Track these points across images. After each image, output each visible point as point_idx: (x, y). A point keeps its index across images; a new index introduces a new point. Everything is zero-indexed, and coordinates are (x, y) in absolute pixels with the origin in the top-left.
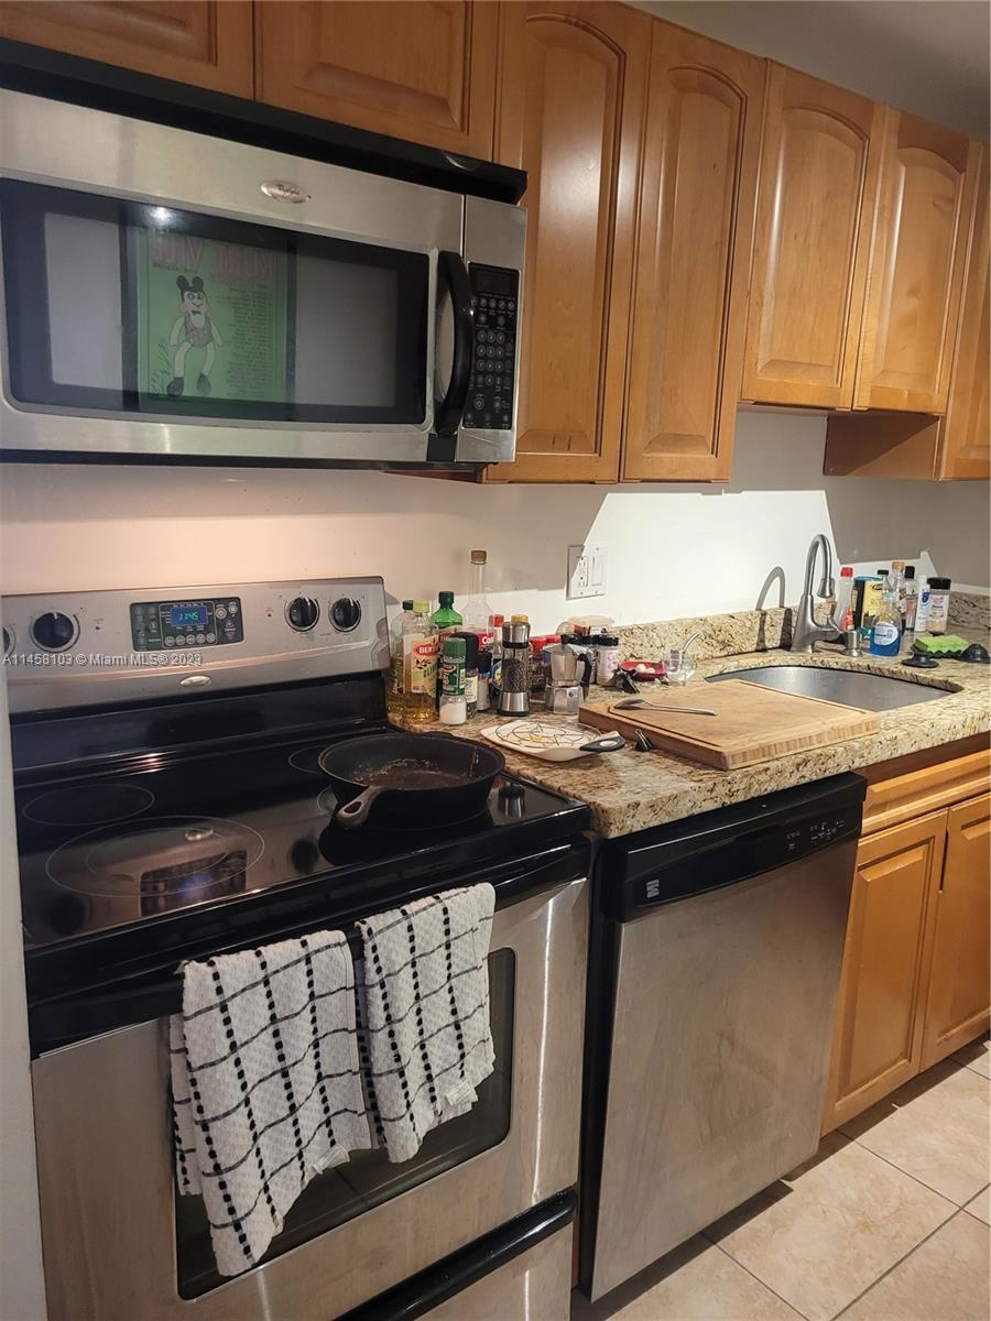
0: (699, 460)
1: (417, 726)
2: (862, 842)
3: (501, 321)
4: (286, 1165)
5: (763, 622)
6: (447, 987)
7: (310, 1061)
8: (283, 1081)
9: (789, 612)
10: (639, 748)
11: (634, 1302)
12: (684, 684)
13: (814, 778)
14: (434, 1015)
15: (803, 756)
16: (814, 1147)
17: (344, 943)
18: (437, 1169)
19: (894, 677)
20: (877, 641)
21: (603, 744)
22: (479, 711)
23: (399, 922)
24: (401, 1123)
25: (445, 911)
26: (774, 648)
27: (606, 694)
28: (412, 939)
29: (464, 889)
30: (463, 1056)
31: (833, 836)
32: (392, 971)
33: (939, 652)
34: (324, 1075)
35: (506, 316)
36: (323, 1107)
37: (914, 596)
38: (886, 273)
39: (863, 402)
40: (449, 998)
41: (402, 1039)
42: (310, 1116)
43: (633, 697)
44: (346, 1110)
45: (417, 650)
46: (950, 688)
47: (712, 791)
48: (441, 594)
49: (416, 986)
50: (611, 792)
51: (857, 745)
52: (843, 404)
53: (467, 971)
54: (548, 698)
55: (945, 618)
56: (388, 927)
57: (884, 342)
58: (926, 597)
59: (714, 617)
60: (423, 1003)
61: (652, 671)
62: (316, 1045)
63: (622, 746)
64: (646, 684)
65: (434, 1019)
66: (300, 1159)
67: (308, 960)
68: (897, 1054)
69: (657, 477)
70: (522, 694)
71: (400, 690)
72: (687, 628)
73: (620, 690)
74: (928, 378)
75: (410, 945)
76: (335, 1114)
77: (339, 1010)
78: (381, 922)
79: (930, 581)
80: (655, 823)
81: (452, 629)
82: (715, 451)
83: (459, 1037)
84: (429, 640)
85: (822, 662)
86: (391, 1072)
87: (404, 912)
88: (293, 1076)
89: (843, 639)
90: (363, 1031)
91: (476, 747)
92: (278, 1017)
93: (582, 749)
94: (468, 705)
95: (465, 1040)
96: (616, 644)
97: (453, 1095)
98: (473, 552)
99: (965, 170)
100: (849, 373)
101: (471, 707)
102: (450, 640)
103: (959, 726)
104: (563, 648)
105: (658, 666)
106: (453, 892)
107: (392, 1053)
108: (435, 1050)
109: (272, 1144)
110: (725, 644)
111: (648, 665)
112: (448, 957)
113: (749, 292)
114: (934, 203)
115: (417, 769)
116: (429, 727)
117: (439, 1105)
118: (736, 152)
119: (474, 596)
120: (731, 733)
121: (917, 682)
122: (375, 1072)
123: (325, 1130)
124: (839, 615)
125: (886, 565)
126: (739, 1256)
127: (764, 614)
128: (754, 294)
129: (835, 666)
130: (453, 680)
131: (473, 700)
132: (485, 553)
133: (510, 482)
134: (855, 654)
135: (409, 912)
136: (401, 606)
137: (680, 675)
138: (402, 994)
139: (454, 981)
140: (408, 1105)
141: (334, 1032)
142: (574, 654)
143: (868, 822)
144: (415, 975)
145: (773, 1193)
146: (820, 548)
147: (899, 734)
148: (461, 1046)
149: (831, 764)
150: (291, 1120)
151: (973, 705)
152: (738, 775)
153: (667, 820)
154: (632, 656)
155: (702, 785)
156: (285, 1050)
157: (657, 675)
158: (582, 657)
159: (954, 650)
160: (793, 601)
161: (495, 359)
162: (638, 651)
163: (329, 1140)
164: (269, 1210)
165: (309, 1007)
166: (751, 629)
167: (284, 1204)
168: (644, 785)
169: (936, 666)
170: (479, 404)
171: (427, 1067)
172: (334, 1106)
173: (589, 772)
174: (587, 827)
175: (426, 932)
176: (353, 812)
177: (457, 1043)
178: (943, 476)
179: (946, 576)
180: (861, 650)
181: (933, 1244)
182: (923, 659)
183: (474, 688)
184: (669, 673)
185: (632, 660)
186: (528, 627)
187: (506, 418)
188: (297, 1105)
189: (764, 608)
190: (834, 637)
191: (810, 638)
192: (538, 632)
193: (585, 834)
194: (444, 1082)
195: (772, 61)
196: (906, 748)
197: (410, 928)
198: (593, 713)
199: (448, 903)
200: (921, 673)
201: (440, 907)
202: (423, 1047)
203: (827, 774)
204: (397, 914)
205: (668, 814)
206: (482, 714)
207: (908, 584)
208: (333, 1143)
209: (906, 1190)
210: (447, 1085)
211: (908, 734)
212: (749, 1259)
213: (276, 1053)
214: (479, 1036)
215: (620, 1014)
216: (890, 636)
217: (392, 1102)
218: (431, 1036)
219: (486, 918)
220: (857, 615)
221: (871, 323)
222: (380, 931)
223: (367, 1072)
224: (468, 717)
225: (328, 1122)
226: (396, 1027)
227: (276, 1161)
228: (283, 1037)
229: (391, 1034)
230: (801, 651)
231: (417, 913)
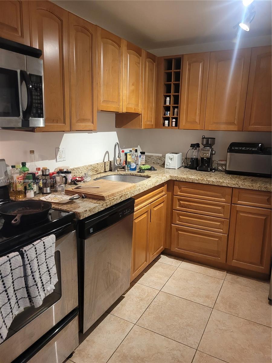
0: (89, 125)
1: (20, 199)
2: (134, 213)
3: (38, 89)
4: (8, 314)
5: (105, 165)
6: (45, 262)
7: (12, 287)
8: (6, 293)
9: (111, 162)
10: (83, 198)
11: (93, 332)
12: (89, 182)
13: (124, 200)
14: (43, 269)
15: (121, 195)
16: (129, 286)
17: (19, 255)
18: (43, 310)
19: (136, 175)
20: (131, 168)
21: (75, 197)
22: (37, 194)
23: (32, 247)
24: (38, 297)
25: (44, 243)
26: (108, 171)
27: (70, 186)
28: (36, 251)
29: (47, 237)
30: (51, 278)
31: (129, 213)
32: (32, 260)
33: (145, 169)
34: (15, 290)
35: (40, 88)
36: (16, 298)
37: (138, 156)
38: (127, 80)
39: (125, 111)
40: (46, 264)
41: (36, 276)
42: (13, 301)
43: (78, 186)
44: (22, 298)
45: (18, 179)
46: (148, 177)
47: (102, 205)
48: (22, 163)
49: (38, 263)
50: (79, 209)
51: (132, 191)
52: (120, 111)
53: (50, 257)
54: (55, 188)
55: (145, 161)
56: (30, 249)
57: (128, 96)
58: (140, 157)
59: (93, 164)
60: (40, 267)
61: (80, 179)
62: (13, 282)
63: (80, 198)
64: (79, 182)
65: (43, 270)
66: (12, 312)
67: (10, 260)
68: (144, 261)
69: (79, 130)
70: (49, 188)
71: (13, 190)
72: (87, 168)
73: (73, 185)
74: (137, 105)
75: (36, 253)
76: (19, 300)
77: (19, 272)
78: (28, 248)
79: (141, 152)
80: (91, 214)
81: (26, 172)
82: (93, 123)
83: (50, 274)
84: (21, 176)
85: (120, 173)
86: (34, 285)
87: (33, 245)
88: (8, 291)
89: (124, 168)
90: (26, 276)
91: (42, 202)
92: (3, 277)
93: (70, 199)
94: (34, 192)
95: (51, 274)
96: (71, 173)
97: (49, 289)
98: (30, 151)
99: (141, 56)
100: (121, 104)
101: (35, 193)
102: (27, 175)
103: (152, 185)
104: (59, 175)
105: (82, 178)
106: (45, 238)
107: (34, 280)
108: (44, 278)
109: (4, 310)
110: (96, 171)
111: (79, 178)
112: (45, 254)
113: (97, 83)
114: (136, 64)
115: (25, 210)
116: (24, 199)
117: (46, 291)
118: (91, 48)
119: (32, 163)
120: (105, 191)
121: (141, 176)
122: (29, 286)
123: (17, 304)
124: (122, 162)
125: (131, 149)
126: (115, 315)
127: (105, 163)
128: (98, 84)
129: (123, 174)
130: (29, 186)
131: (35, 191)
132: (34, 151)
133: (43, 132)
134: (127, 171)
135: (35, 244)
136: (11, 167)
137: (88, 179)
138: (35, 265)
139: (47, 260)
140: (39, 293)
141: (18, 278)
142: (62, 176)
143: (135, 209)
144: (37, 260)
145: (121, 298)
146: (117, 146)
147: (140, 188)
148: (50, 276)
149: (127, 196)
150: (9, 303)
151: (154, 180)
152: (108, 201)
153: (93, 213)
154: (74, 176)
155: (100, 204)
156: (5, 285)
157: (82, 180)
158: (65, 177)
159: (148, 168)
160: (111, 159)
161: (38, 99)
162: (76, 174)
163: (18, 307)
164: (5, 327)
165: (11, 273)
166: (102, 167)
167: (9, 325)
168: (87, 206)
169: (145, 172)
170: (35, 111)
171: (42, 283)
172: (19, 297)
173: (72, 205)
174: (75, 218)
175: (40, 249)
176: (16, 221)
177: (49, 275)
178: (142, 128)
179: (144, 151)
180: (128, 170)
181: (155, 300)
182: (142, 171)
183: (35, 187)
184: (85, 179)
185: (74, 177)
186: (49, 170)
187: (42, 115)
188: (10, 298)
189: (105, 161)
190: (122, 167)
191: (116, 168)
192: (52, 171)
193: (74, 219)
194: (46, 285)
195: (98, 26)
196: (142, 191)
197: (35, 248)
198: (69, 191)
199: (44, 241)
200: (142, 174)
201: (42, 242)
202: (41, 278)
203: (126, 199)
204: (31, 245)
205: (93, 212)
206: (38, 195)
207: (136, 153)
208: (19, 307)
209: (149, 290)
210: (47, 286)
211: (142, 188)
212: (118, 314)
213: (3, 286)
214: (54, 273)
215: (86, 262)
216: (134, 166)
217: (35, 293)
218: (43, 275)
219: (54, 243)
220: (126, 161)
221: (125, 92)
222: (28, 250)
223: (27, 287)
224: (34, 195)
225: (17, 302)
226: (34, 274)
227: (6, 314)
228: (5, 282)
229: (33, 276)
230: (114, 171)
231: (37, 244)
